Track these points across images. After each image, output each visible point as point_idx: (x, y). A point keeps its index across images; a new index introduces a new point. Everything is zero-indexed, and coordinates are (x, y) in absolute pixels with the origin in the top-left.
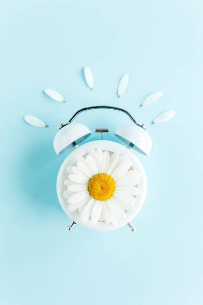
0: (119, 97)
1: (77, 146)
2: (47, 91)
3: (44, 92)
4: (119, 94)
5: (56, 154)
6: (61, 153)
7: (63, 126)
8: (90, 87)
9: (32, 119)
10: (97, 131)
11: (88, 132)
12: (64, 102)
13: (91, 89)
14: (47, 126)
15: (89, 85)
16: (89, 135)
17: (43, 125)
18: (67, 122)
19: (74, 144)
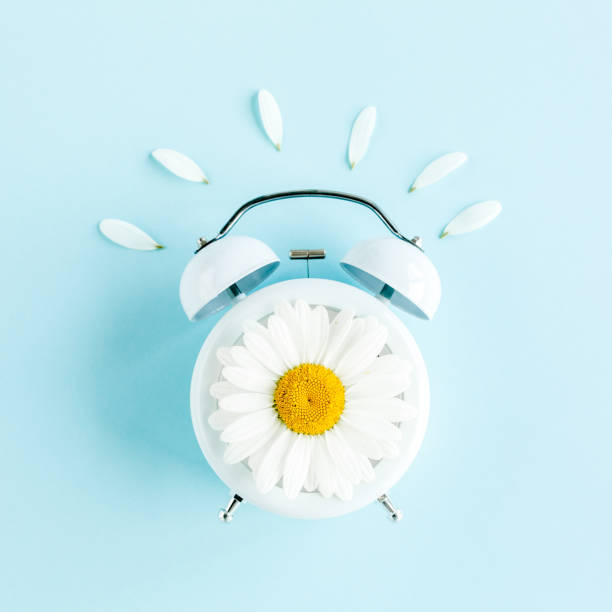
0: (351, 167)
1: (242, 296)
2: (159, 155)
3: (151, 157)
4: (351, 160)
5: (186, 316)
6: (199, 316)
7: (205, 245)
8: (275, 142)
9: (120, 230)
10: (296, 256)
11: (272, 258)
12: (206, 182)
13: (278, 149)
14: (160, 248)
15: (272, 137)
16: (272, 267)
17: (150, 244)
18: (215, 234)
19: (234, 290)
